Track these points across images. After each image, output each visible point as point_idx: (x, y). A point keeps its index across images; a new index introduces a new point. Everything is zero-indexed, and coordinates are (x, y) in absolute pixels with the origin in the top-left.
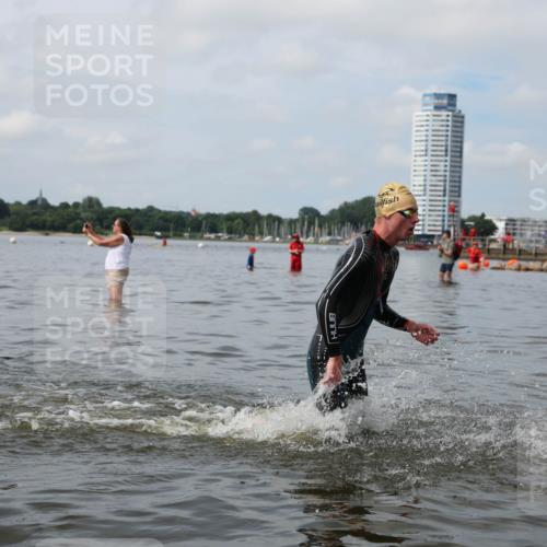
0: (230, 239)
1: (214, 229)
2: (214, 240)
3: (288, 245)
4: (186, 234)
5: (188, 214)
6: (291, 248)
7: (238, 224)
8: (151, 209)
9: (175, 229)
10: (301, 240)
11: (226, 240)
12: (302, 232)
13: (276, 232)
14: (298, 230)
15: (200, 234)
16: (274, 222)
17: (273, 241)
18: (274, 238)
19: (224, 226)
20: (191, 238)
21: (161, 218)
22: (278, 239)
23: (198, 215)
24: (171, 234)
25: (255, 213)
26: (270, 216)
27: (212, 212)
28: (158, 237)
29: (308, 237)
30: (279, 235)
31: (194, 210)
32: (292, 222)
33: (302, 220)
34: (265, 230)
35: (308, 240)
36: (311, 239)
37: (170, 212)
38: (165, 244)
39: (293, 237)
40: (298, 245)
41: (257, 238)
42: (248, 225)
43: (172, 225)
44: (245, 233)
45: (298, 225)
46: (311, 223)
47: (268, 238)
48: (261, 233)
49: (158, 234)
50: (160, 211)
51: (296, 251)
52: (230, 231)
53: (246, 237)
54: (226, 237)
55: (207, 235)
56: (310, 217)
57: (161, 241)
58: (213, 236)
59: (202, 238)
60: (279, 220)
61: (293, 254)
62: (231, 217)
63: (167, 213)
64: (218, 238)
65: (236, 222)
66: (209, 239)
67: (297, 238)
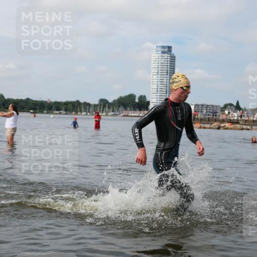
0: (66, 114)
1: (58, 109)
2: (58, 114)
3: (94, 117)
4: (45, 112)
5: (46, 102)
6: (95, 118)
7: (70, 107)
8: (28, 99)
9: (40, 109)
10: (100, 114)
11: (64, 114)
12: (100, 110)
13: (88, 111)
14: (98, 110)
15: (51, 112)
16: (87, 105)
17: (87, 115)
18: (87, 113)
19: (63, 108)
20: (48, 113)
21: (33, 104)
22: (88, 114)
23: (51, 103)
24: (38, 111)
25: (78, 101)
26: (85, 103)
27: (57, 101)
28: (31, 113)
29: (103, 112)
30: (89, 112)
31: (49, 100)
32: (95, 106)
33: (100, 105)
34: (83, 109)
35: (103, 114)
36: (104, 114)
37: (37, 101)
38: (35, 116)
39: (96, 113)
40: (98, 116)
41: (79, 113)
42: (75, 107)
43: (38, 107)
44: (73, 111)
45: (98, 107)
46: (104, 106)
47: (84, 113)
48: (81, 111)
49: (32, 111)
50: (32, 100)
51: (97, 119)
52: (66, 110)
53: (74, 113)
54: (64, 112)
55: (55, 112)
56: (104, 103)
57: (33, 115)
58: (58, 112)
59: (52, 113)
60: (89, 105)
61: (96, 121)
62: (67, 103)
63: (36, 101)
64: (60, 113)
65: (69, 105)
66: (56, 114)
67: (98, 113)
